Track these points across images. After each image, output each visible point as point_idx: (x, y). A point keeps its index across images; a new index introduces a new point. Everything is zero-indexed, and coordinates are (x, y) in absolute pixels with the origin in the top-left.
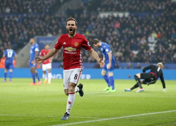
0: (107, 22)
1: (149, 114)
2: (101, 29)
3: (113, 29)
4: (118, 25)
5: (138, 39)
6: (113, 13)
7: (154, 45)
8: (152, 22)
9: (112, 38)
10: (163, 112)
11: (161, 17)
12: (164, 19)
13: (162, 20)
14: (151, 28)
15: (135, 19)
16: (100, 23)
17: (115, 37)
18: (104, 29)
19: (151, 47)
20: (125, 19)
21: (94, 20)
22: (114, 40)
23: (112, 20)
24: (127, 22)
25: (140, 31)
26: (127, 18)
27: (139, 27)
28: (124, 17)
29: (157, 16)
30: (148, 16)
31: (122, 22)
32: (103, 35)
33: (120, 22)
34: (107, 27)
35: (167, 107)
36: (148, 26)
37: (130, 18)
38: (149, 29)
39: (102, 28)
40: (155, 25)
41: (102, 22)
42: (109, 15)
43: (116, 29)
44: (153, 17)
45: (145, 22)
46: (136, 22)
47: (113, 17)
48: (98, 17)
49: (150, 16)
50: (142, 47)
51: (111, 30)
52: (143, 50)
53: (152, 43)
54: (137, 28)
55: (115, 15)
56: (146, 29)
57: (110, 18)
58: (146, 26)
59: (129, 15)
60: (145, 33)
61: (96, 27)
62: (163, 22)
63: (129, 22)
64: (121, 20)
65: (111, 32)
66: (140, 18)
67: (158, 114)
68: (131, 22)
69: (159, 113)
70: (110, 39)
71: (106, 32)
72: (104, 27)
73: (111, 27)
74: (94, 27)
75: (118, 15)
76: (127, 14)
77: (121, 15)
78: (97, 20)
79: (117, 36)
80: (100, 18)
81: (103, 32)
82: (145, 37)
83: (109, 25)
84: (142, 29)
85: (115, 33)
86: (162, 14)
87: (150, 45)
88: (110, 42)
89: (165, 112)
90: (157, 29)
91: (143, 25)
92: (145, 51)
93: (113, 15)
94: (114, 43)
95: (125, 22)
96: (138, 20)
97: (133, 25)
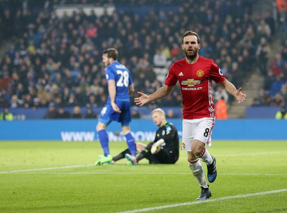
0: (71, 26)
1: (157, 208)
2: (58, 40)
3: (84, 41)
4: (92, 32)
5: (134, 59)
6: (82, 8)
7: (165, 71)
8: (161, 25)
9: (81, 59)
10: (185, 204)
11: (179, 14)
12: (186, 19)
13: (182, 20)
14: (159, 37)
15: (126, 19)
16: (57, 27)
17: (87, 56)
18: (65, 40)
19: (160, 74)
20: (106, 20)
21: (45, 22)
22: (86, 62)
23: (81, 22)
24: (111, 25)
25: (136, 44)
26: (111, 18)
27: (136, 35)
28: (105, 16)
29: (171, 13)
30: (152, 13)
31: (101, 25)
32: (62, 52)
33: (96, 25)
34: (70, 36)
35: (193, 194)
36: (153, 34)
37: (116, 18)
38: (154, 39)
39: (61, 38)
40: (167, 30)
41: (61, 26)
42: (74, 12)
43: (88, 40)
44: (162, 14)
45: (147, 25)
46: (129, 25)
47: (83, 16)
48: (53, 17)
49: (157, 13)
50: (142, 76)
51: (79, 41)
52: (143, 80)
53: (162, 67)
54: (130, 37)
55: (87, 11)
56: (148, 39)
57: (78, 18)
58: (149, 33)
59: (116, 11)
60: (147, 47)
61: (49, 36)
62: (183, 24)
63: (116, 25)
64: (98, 21)
65: (79, 46)
66: (137, 17)
67: (174, 208)
68: (120, 24)
69: (176, 205)
70: (77, 60)
71: (68, 45)
72: (65, 35)
73: (78, 35)
74: (45, 36)
75: (93, 12)
76: (111, 10)
77: (99, 11)
78: (51, 22)
79: (90, 53)
80: (57, 18)
81: (64, 46)
82: (146, 56)
83: (75, 32)
84: (142, 39)
85: (88, 47)
86: (181, 10)
87: (157, 71)
88: (77, 65)
89: (189, 203)
90: (171, 39)
91: (144, 31)
92: (147, 83)
93: (82, 11)
94: (86, 69)
95: (106, 25)
96: (133, 21)
97: (123, 32)
